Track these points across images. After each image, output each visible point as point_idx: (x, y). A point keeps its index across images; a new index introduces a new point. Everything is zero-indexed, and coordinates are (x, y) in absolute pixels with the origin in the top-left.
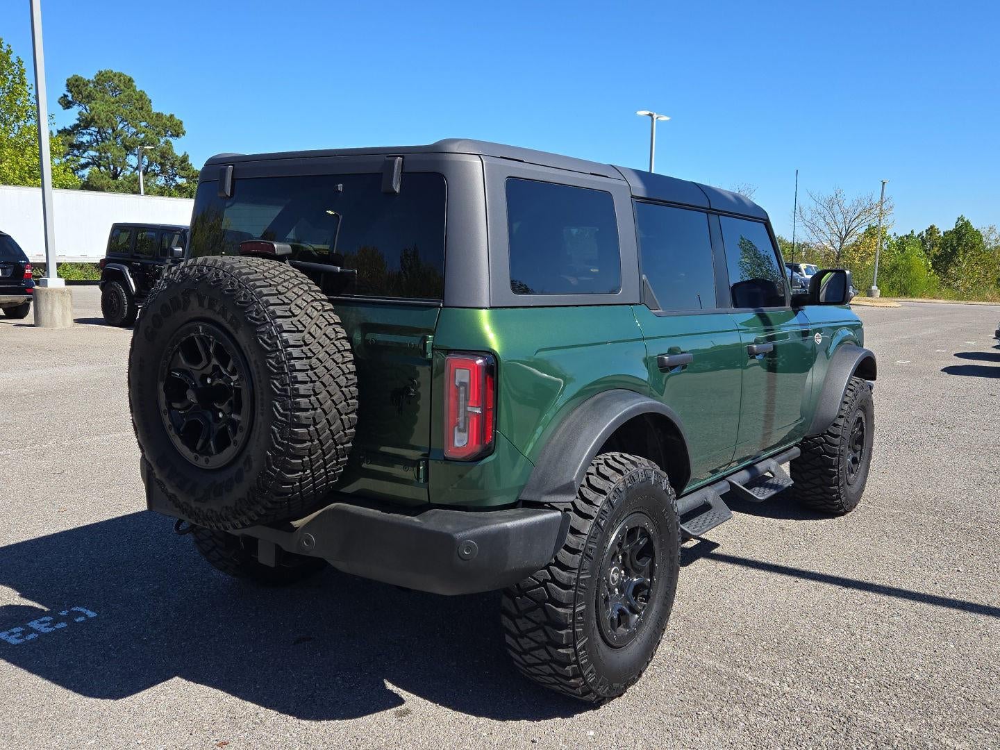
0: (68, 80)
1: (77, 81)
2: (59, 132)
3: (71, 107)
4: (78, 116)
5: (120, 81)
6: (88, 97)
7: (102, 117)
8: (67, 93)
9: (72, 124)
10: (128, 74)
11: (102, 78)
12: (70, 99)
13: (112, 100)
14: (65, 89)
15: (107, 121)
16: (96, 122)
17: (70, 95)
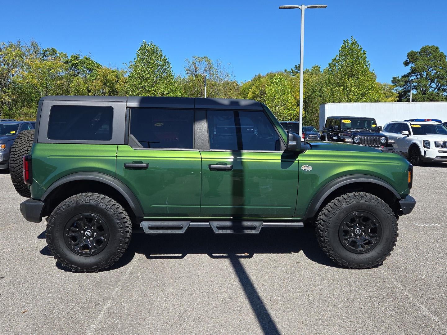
0: (408, 54)
1: (412, 53)
2: (402, 76)
3: (408, 65)
4: (411, 69)
5: (432, 50)
6: (416, 59)
7: (420, 67)
8: (407, 59)
9: (408, 72)
10: (436, 45)
11: (424, 50)
12: (408, 61)
13: (427, 59)
14: (407, 57)
15: (422, 69)
16: (417, 70)
17: (408, 60)
